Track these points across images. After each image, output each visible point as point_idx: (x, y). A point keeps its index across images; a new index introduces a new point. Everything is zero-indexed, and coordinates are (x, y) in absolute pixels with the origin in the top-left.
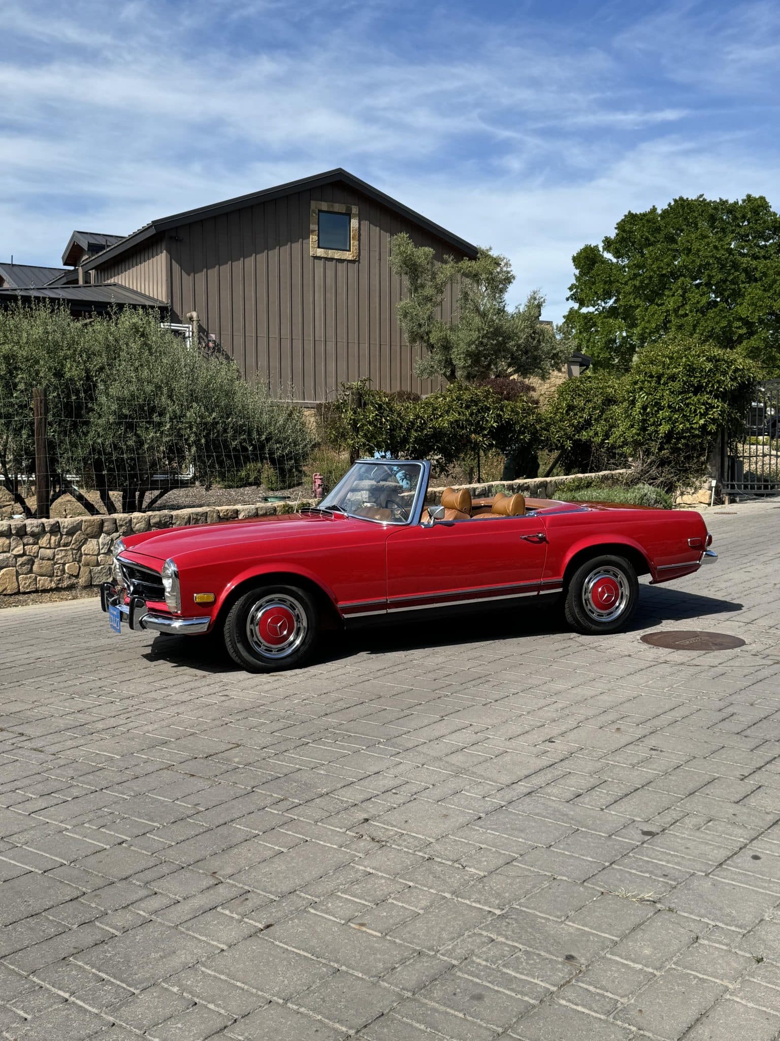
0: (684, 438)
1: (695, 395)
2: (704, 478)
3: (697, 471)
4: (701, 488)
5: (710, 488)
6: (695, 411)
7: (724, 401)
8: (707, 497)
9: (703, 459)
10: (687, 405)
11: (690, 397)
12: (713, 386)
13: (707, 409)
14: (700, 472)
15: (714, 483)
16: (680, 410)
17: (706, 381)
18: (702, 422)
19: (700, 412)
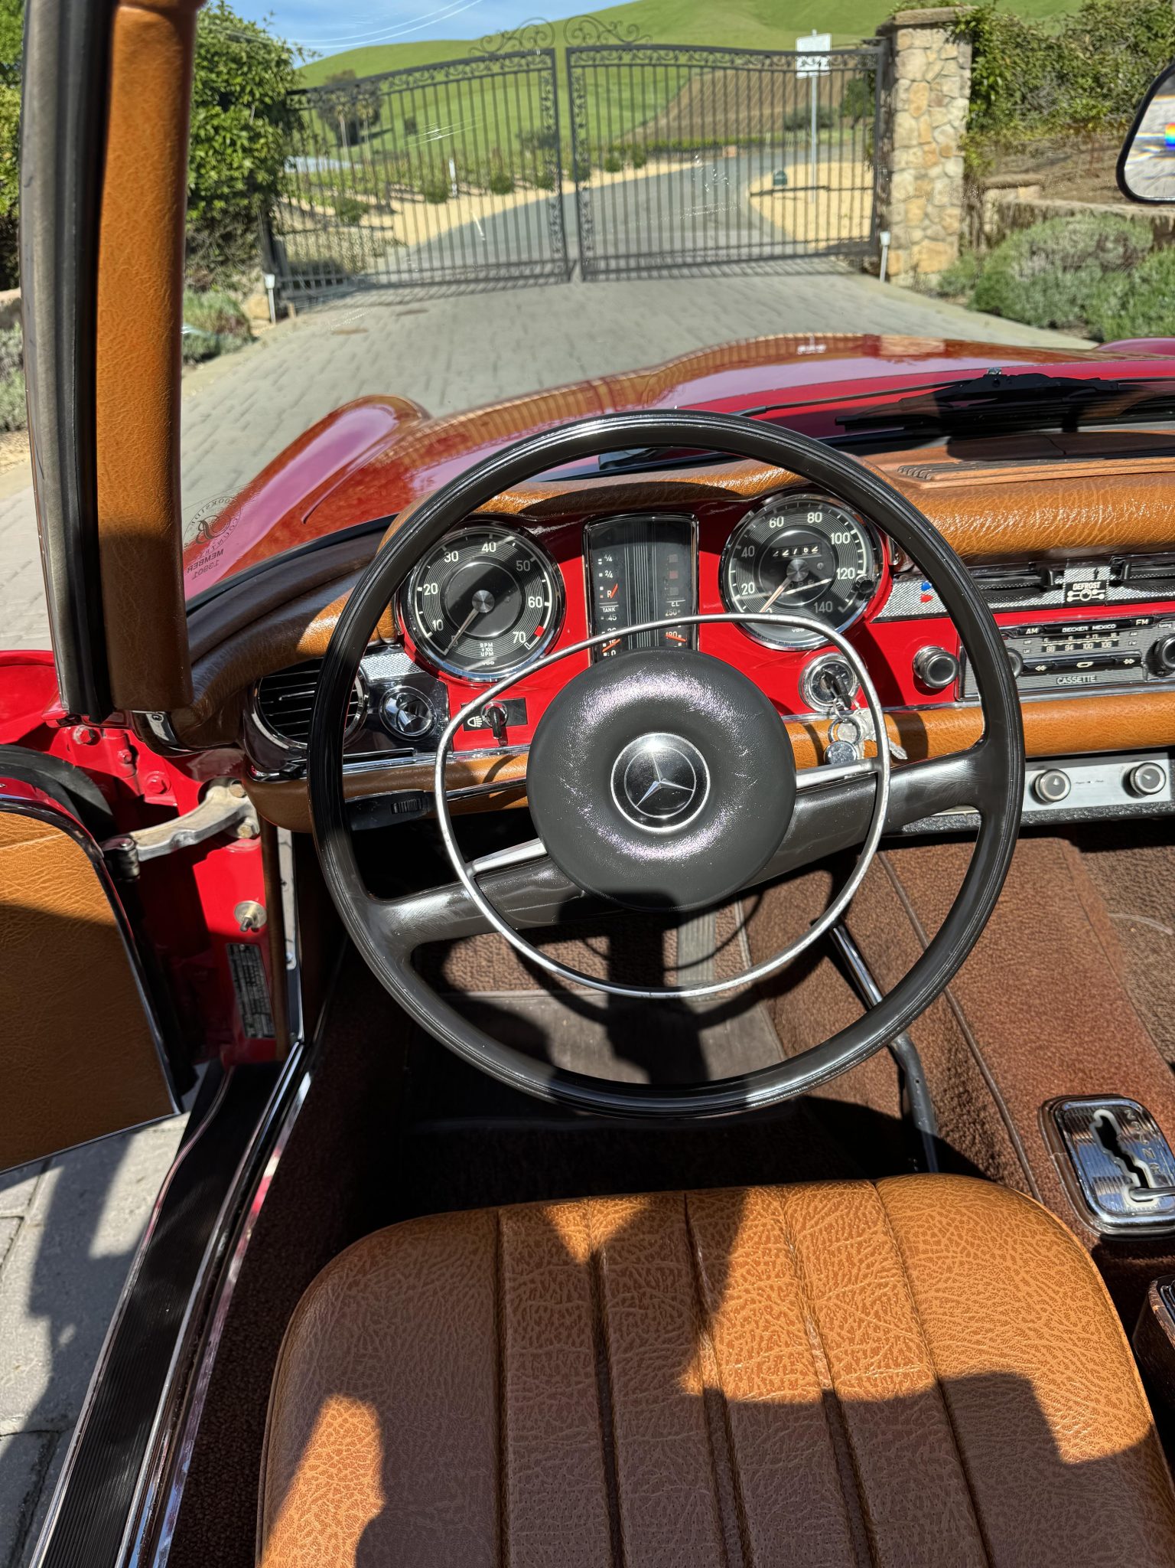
0: (221, 197)
1: (225, 110)
2: (254, 273)
3: (243, 262)
4: (251, 290)
5: (267, 291)
6: (233, 143)
7: (274, 122)
8: (265, 307)
9: (250, 237)
10: (216, 129)
11: (217, 115)
12: (252, 93)
13: (251, 139)
14: (247, 261)
15: (270, 281)
16: (209, 140)
17: (239, 80)
18: (248, 164)
19: (242, 146)
